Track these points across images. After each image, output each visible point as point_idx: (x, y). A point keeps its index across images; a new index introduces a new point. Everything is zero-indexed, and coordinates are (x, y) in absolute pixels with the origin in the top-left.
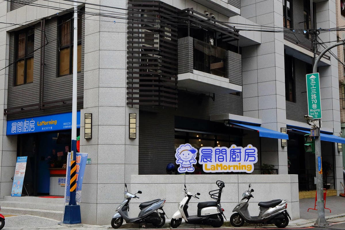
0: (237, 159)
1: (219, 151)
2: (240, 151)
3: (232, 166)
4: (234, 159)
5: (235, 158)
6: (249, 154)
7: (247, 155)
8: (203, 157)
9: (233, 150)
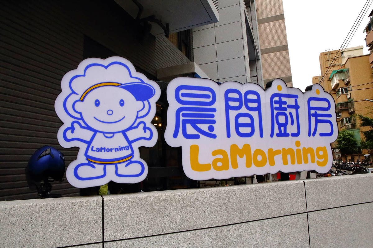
0: (291, 129)
1: (236, 96)
2: (296, 101)
3: (278, 152)
4: (282, 128)
5: (285, 125)
6: (319, 112)
7: (313, 115)
8: (182, 118)
9: (277, 99)
